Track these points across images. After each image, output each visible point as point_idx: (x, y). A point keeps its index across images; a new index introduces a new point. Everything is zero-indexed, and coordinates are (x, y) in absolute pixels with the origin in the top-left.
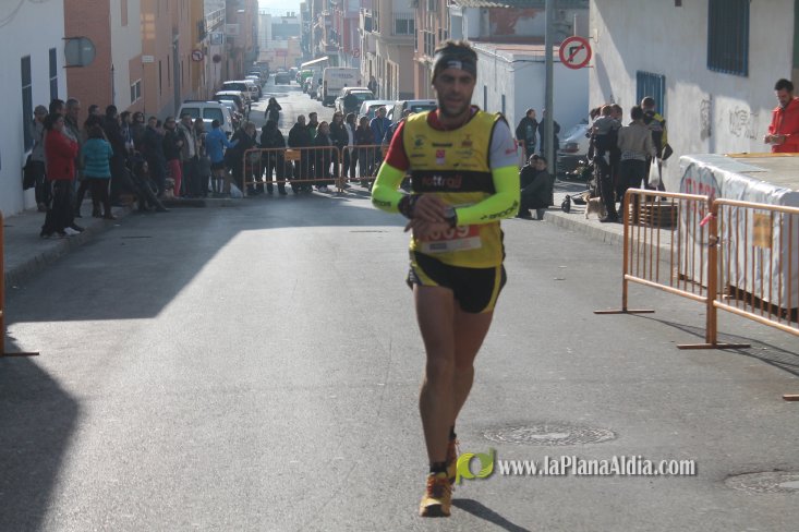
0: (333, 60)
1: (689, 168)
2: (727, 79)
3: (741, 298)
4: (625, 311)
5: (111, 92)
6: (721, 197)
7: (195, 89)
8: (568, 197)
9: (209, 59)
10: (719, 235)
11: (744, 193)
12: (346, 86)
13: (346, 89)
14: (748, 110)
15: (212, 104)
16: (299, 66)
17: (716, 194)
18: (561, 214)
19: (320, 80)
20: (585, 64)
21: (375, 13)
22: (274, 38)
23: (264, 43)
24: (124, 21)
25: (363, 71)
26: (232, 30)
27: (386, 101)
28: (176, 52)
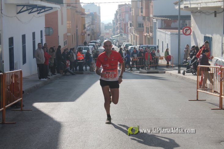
0: (121, 35)
5: (58, 43)
7: (82, 42)
8: (184, 71)
9: (87, 35)
13: (124, 43)
16: (112, 37)
19: (117, 41)
20: (190, 34)
21: (132, 22)
22: (105, 30)
23: (102, 31)
24: (62, 24)
25: (129, 38)
26: (93, 27)
27: (135, 46)
28: (77, 33)
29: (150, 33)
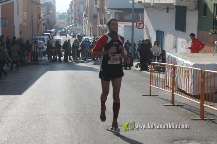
0: (76, 25)
1: (169, 56)
2: (180, 33)
3: (181, 92)
4: (150, 95)
5: (14, 33)
6: (177, 65)
7: (38, 32)
9: (42, 25)
10: (175, 75)
11: (183, 64)
12: (79, 32)
13: (79, 33)
14: (186, 41)
15: (42, 37)
16: (66, 27)
17: (176, 64)
18: (135, 68)
19: (72, 31)
20: (143, 28)
21: (87, 13)
22: (60, 19)
23: (57, 20)
24: (18, 14)
25: (84, 29)
26: (48, 17)
27: (90, 37)
28: (32, 22)
29: (104, 25)
